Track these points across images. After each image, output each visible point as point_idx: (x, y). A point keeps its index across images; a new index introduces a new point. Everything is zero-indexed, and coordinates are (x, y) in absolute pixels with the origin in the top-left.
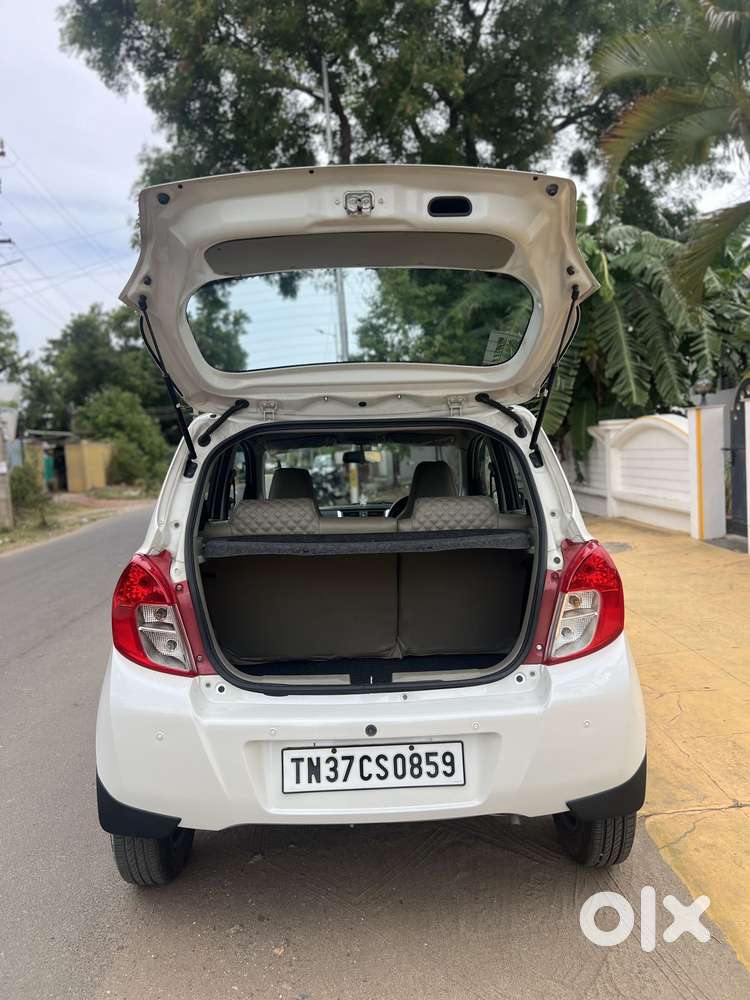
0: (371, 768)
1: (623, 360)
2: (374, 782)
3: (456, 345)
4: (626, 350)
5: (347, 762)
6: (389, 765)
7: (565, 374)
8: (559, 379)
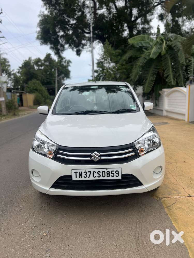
3: (123, 67)
4: (171, 70)
7: (153, 76)
8: (151, 77)
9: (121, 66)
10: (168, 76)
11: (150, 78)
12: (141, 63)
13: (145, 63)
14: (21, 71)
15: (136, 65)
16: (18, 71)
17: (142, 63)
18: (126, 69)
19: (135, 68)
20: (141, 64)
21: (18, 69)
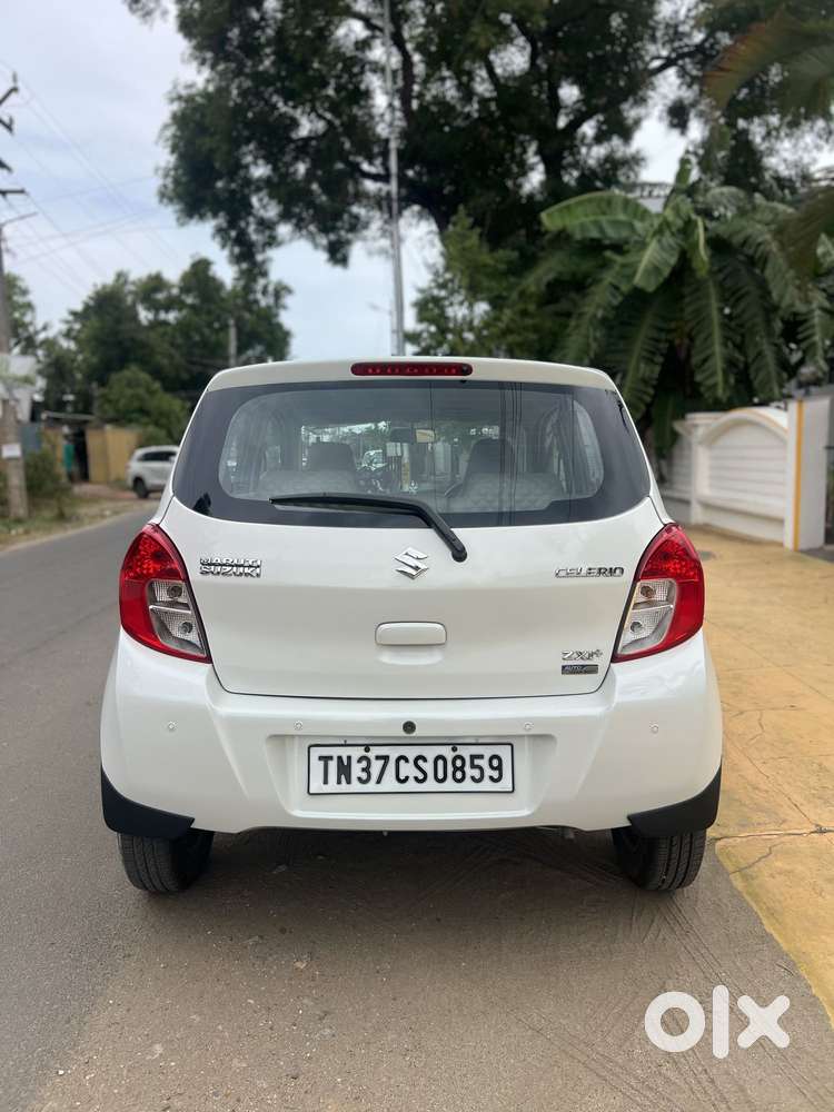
0: (408, 769)
1: (712, 344)
2: (411, 785)
3: (529, 321)
4: (717, 335)
5: (382, 762)
6: (428, 767)
7: (650, 361)
8: (642, 365)
9: (517, 318)
10: (705, 360)
11: (637, 369)
12: (598, 306)
13: (616, 308)
14: (79, 331)
15: (581, 315)
16: (64, 327)
17: (605, 309)
18: (536, 329)
19: (577, 327)
20: (600, 313)
21: (67, 322)
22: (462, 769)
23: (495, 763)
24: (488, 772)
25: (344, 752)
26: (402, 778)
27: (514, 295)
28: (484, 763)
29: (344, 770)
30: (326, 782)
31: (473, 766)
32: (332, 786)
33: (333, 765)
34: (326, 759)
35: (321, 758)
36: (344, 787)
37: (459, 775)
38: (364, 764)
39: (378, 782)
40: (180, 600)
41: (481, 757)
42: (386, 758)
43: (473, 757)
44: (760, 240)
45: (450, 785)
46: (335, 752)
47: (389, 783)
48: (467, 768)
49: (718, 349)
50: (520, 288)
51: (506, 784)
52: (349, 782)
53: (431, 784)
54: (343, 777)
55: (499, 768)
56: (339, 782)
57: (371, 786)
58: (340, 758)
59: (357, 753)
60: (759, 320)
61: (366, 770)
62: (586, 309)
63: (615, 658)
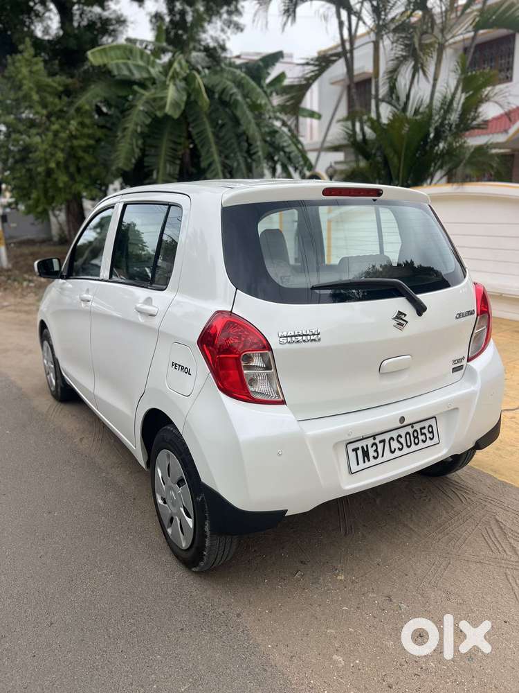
0: (395, 445)
2: (398, 453)
5: (382, 444)
6: (403, 440)
7: (172, 163)
8: (168, 166)
9: (79, 128)
10: (210, 165)
11: (165, 167)
12: (137, 124)
13: (148, 126)
15: (125, 129)
17: (141, 126)
18: (89, 136)
19: (124, 137)
20: (139, 129)
22: (417, 437)
23: (430, 430)
24: (429, 435)
25: (363, 443)
26: (393, 450)
27: (72, 111)
28: (425, 431)
29: (366, 454)
30: (358, 464)
31: (422, 434)
32: (362, 465)
33: (360, 452)
34: (355, 450)
35: (353, 450)
36: (368, 464)
37: (417, 441)
38: (374, 447)
39: (383, 456)
40: (254, 363)
41: (424, 428)
42: (384, 441)
43: (421, 429)
44: (231, 92)
45: (414, 447)
46: (359, 445)
47: (388, 455)
48: (419, 436)
49: (216, 157)
50: (76, 105)
51: (436, 440)
52: (369, 460)
53: (406, 450)
54: (366, 458)
55: (432, 432)
56: (364, 462)
57: (380, 460)
58: (362, 447)
59: (370, 442)
60: (234, 140)
61: (376, 451)
62: (127, 125)
63: (469, 360)
